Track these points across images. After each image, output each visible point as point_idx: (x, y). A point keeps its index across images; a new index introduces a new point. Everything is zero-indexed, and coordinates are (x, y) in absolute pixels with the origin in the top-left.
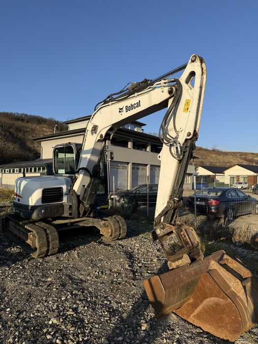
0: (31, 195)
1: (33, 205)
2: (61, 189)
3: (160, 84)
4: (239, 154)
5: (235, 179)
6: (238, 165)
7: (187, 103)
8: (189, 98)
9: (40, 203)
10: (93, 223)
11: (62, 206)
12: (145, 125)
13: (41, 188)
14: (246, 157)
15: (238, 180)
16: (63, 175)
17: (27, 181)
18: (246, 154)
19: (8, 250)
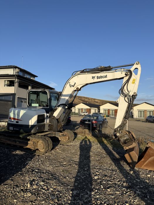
0: (31, 119)
1: (32, 124)
2: (44, 115)
3: (122, 70)
4: (78, 97)
5: (81, 110)
6: (82, 103)
7: (134, 80)
8: (135, 78)
9: (36, 124)
10: (55, 134)
11: (44, 125)
12: (37, 77)
13: (37, 115)
14: (81, 99)
15: (82, 111)
16: (37, 107)
17: (25, 110)
18: (81, 97)
19: (14, 153)
